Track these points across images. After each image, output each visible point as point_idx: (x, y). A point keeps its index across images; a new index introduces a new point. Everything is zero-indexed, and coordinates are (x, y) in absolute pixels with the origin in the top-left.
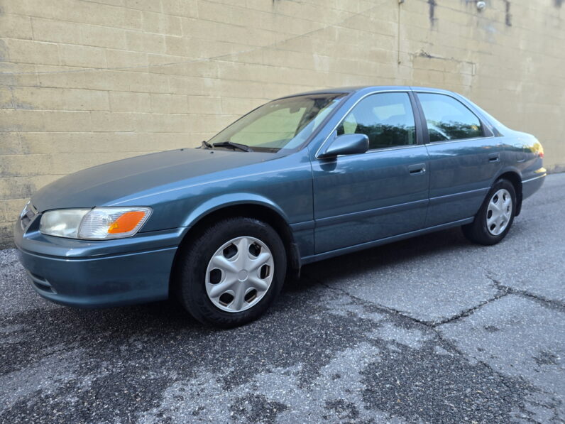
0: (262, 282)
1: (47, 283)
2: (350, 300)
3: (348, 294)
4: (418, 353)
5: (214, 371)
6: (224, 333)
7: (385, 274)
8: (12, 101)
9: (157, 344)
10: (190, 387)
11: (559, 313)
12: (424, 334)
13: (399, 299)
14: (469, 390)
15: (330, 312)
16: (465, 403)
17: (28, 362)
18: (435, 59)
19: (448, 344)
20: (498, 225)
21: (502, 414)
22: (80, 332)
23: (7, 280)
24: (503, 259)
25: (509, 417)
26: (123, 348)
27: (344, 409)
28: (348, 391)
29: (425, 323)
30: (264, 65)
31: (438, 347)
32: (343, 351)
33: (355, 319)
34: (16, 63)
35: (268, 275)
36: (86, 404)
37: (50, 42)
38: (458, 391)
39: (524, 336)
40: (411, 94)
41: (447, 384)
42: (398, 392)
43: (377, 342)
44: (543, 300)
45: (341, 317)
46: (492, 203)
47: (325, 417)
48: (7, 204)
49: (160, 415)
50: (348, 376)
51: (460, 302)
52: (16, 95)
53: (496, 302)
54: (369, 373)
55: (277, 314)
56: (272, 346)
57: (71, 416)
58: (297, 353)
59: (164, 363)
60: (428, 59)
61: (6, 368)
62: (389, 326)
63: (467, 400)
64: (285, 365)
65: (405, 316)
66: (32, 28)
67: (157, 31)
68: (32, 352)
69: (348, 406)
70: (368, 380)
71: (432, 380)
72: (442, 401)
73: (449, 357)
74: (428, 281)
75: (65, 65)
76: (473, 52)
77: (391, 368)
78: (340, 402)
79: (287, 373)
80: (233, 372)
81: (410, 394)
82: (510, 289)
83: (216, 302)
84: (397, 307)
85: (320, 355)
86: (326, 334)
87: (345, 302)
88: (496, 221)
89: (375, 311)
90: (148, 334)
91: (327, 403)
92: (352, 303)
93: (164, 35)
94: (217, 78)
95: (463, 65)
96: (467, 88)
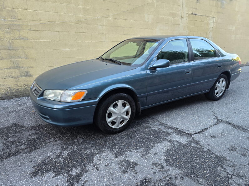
0: (126, 117)
1: (48, 117)
2: (159, 124)
3: (158, 121)
4: (185, 146)
5: (111, 150)
6: (112, 135)
7: (173, 113)
8: (19, 36)
9: (88, 139)
10: (103, 156)
11: (240, 131)
12: (188, 138)
13: (178, 124)
14: (203, 160)
15: (152, 128)
16: (202, 164)
17: (42, 145)
18: (197, 16)
19: (196, 142)
20: (219, 93)
21: (215, 169)
22: (58, 134)
23: (24, 112)
24: (220, 107)
25: (217, 170)
26: (76, 141)
27: (159, 166)
28: (160, 159)
29: (188, 134)
31: (193, 143)
32: (157, 144)
33: (161, 132)
34: (21, 20)
35: (129, 114)
36: (67, 161)
37: (34, 10)
38: (199, 160)
39: (225, 140)
40: (187, 40)
41: (196, 157)
42: (178, 160)
43: (170, 141)
44: (235, 125)
45: (156, 130)
46: (217, 84)
47: (152, 168)
48: (19, 80)
49: (94, 166)
50: (160, 154)
51: (202, 126)
52: (21, 33)
53: (215, 126)
54: (167, 153)
55: (131, 128)
56: (131, 141)
57: (63, 166)
58: (140, 144)
59: (92, 147)
60: (195, 16)
62: (174, 135)
63: (202, 163)
64: (136, 149)
65: (181, 131)
66: (27, 4)
67: (79, 5)
68: (42, 142)
69: (160, 165)
70: (167, 155)
71: (190, 156)
72: (194, 163)
73: (196, 147)
74: (190, 116)
75: (41, 21)
76: (215, 12)
77: (175, 151)
78: (157, 163)
79: (137, 152)
80: (117, 151)
81: (182, 161)
82: (222, 120)
83: (110, 125)
84: (177, 127)
85: (149, 146)
86: (151, 137)
87: (157, 124)
88: (219, 91)
89: (169, 128)
90: (84, 135)
91: (152, 163)
92: (160, 125)
93: (82, 7)
94: (104, 25)
95: (210, 18)
96: (211, 29)
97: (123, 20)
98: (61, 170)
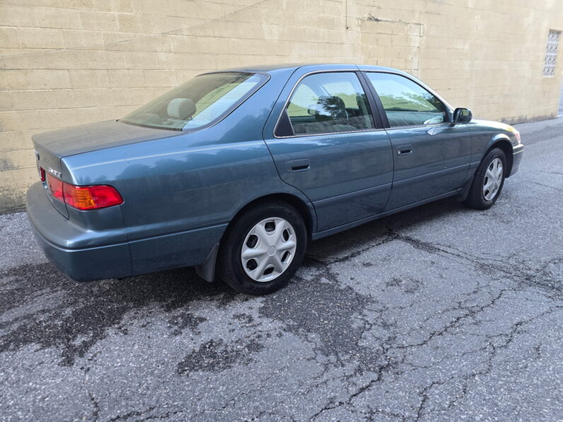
4: (308, 283)
5: (160, 301)
10: (142, 311)
11: (423, 252)
12: (318, 270)
14: (332, 304)
17: (24, 301)
18: (382, 22)
19: (331, 276)
21: (346, 317)
22: (61, 279)
25: (349, 318)
26: (95, 289)
27: (244, 319)
28: (251, 308)
29: (322, 263)
30: (214, 37)
36: (68, 325)
37: (9, 26)
38: (324, 305)
39: (388, 268)
41: (319, 301)
42: (284, 307)
47: (230, 324)
49: (120, 328)
50: (254, 300)
54: (268, 297)
57: (59, 332)
59: (124, 297)
60: (376, 22)
61: (8, 306)
63: (327, 310)
64: (211, 295)
65: (310, 258)
67: (109, 10)
68: (26, 295)
71: (310, 299)
72: (311, 311)
73: (328, 284)
75: (26, 48)
76: (421, 13)
78: (244, 315)
79: (212, 300)
80: (173, 301)
81: (291, 308)
90: (115, 279)
91: (234, 316)
93: (116, 13)
94: (170, 52)
95: (410, 27)
96: (415, 50)
97: (213, 39)
98: (54, 339)
